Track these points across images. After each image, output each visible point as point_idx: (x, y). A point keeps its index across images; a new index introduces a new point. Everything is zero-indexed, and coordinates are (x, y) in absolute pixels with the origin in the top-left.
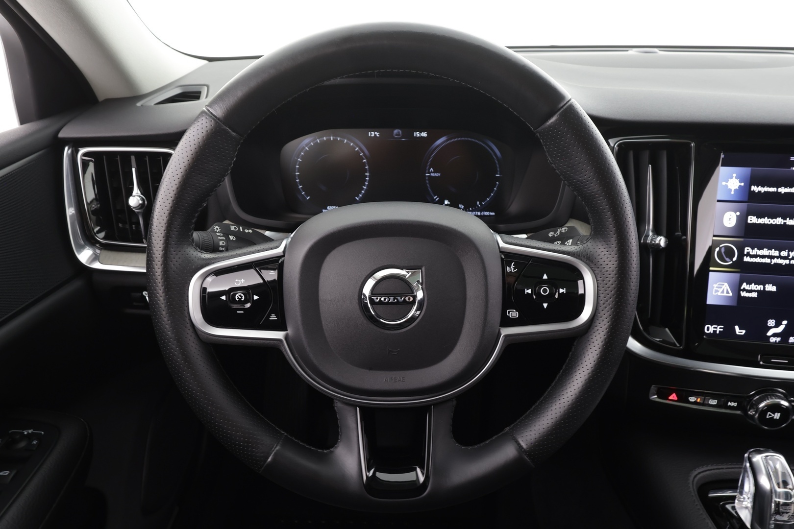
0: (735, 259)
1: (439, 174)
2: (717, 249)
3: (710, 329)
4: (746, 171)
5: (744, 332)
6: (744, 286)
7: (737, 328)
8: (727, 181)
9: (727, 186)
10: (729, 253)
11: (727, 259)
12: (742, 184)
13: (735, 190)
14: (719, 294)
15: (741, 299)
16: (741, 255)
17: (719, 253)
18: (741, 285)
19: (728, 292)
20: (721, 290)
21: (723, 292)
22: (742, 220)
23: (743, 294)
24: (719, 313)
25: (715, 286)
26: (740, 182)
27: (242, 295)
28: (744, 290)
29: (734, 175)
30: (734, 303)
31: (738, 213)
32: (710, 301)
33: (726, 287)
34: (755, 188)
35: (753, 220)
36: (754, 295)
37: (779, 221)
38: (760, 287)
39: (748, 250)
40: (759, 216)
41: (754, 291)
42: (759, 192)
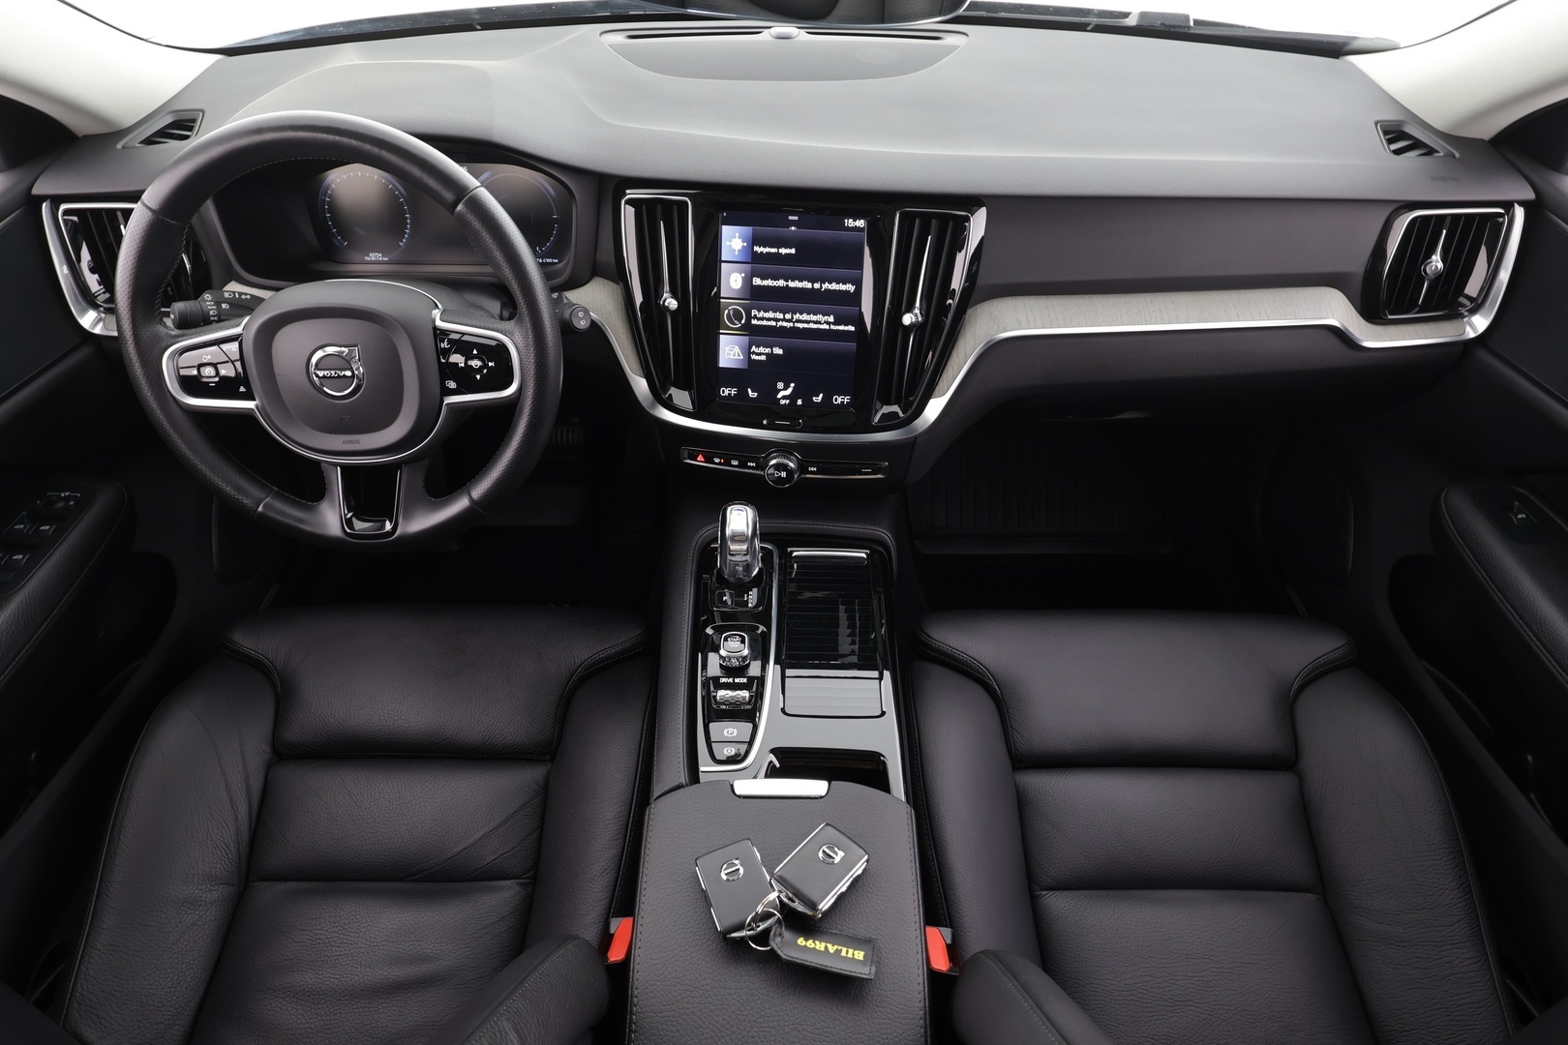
0: (743, 322)
2: (726, 312)
3: (726, 392)
4: (747, 230)
5: (756, 394)
6: (754, 349)
7: (749, 390)
8: (731, 241)
9: (731, 246)
10: (738, 315)
11: (736, 322)
12: (745, 244)
13: (740, 251)
14: (731, 356)
15: (751, 362)
16: (749, 317)
17: (728, 314)
18: (750, 348)
19: (739, 355)
20: (732, 353)
21: (734, 355)
22: (747, 281)
23: (754, 357)
24: (731, 376)
25: (727, 348)
26: (743, 242)
28: (754, 353)
29: (737, 235)
30: (744, 366)
31: (743, 275)
32: (722, 364)
33: (737, 349)
34: (758, 249)
35: (757, 281)
36: (763, 358)
37: (781, 283)
38: (768, 350)
39: (754, 312)
40: (763, 278)
41: (763, 354)
42: (762, 252)
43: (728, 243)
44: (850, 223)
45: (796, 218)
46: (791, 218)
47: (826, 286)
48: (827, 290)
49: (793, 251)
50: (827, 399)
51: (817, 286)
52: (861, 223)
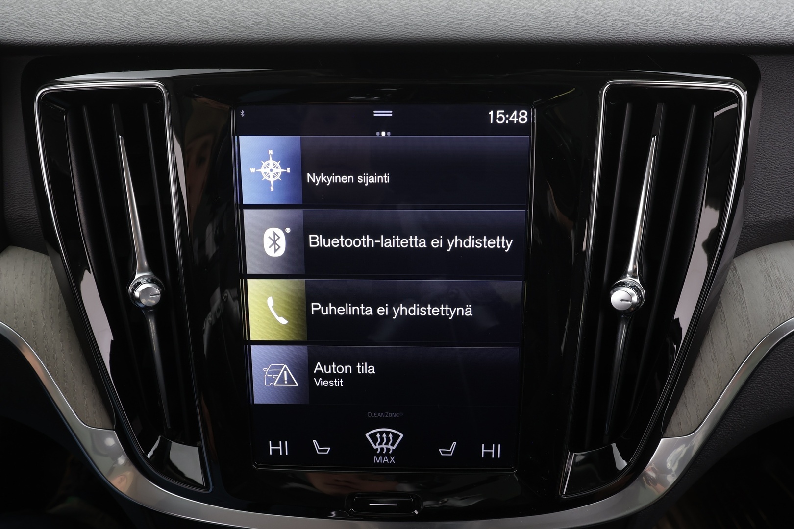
4: (291, 142)
5: (329, 449)
6: (319, 366)
7: (315, 442)
8: (259, 166)
9: (259, 175)
11: (281, 319)
13: (276, 183)
15: (314, 392)
18: (311, 366)
19: (290, 381)
21: (281, 380)
22: (297, 241)
23: (319, 382)
26: (284, 167)
28: (319, 375)
29: (271, 152)
30: (303, 400)
32: (260, 397)
33: (285, 370)
34: (311, 178)
35: (316, 241)
36: (338, 383)
37: (366, 241)
38: (346, 369)
39: (315, 299)
40: (327, 236)
41: (337, 376)
42: (323, 184)
43: (253, 170)
44: (499, 116)
45: (388, 113)
46: (378, 113)
47: (456, 242)
48: (457, 250)
49: (386, 178)
50: (468, 453)
51: (436, 243)
52: (520, 117)
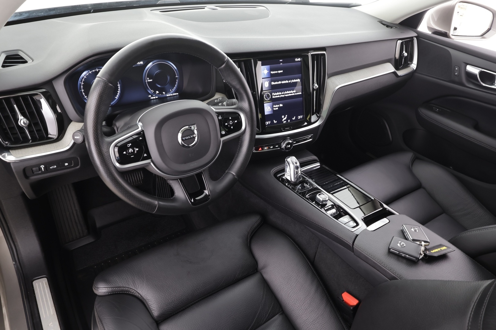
0: (270, 98)
1: (152, 80)
2: (265, 95)
3: (267, 123)
4: (268, 67)
5: (276, 121)
7: (274, 121)
8: (264, 71)
9: (264, 73)
10: (268, 96)
11: (268, 98)
12: (268, 71)
13: (266, 74)
14: (268, 110)
15: (274, 111)
16: (272, 96)
18: (273, 106)
19: (270, 110)
21: (269, 110)
22: (270, 84)
24: (270, 117)
25: (266, 108)
27: (132, 150)
28: (274, 108)
29: (265, 69)
30: (272, 113)
31: (269, 82)
33: (269, 108)
34: (272, 72)
35: (273, 83)
36: (277, 109)
37: (280, 82)
38: (278, 106)
39: (273, 94)
40: (274, 82)
41: (277, 107)
42: (273, 73)
43: (263, 72)
44: (296, 60)
45: (282, 60)
46: (280, 61)
47: (292, 81)
48: (293, 82)
49: (282, 71)
50: (297, 118)
51: (290, 81)
52: (299, 59)
